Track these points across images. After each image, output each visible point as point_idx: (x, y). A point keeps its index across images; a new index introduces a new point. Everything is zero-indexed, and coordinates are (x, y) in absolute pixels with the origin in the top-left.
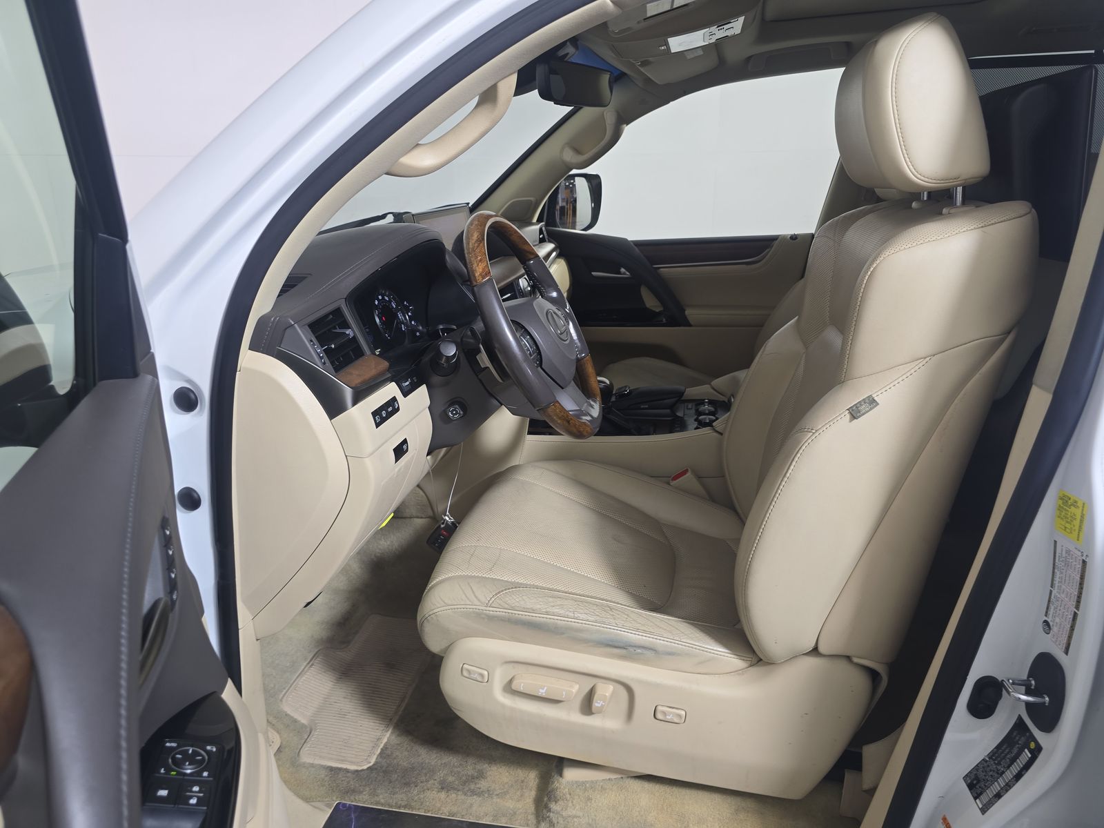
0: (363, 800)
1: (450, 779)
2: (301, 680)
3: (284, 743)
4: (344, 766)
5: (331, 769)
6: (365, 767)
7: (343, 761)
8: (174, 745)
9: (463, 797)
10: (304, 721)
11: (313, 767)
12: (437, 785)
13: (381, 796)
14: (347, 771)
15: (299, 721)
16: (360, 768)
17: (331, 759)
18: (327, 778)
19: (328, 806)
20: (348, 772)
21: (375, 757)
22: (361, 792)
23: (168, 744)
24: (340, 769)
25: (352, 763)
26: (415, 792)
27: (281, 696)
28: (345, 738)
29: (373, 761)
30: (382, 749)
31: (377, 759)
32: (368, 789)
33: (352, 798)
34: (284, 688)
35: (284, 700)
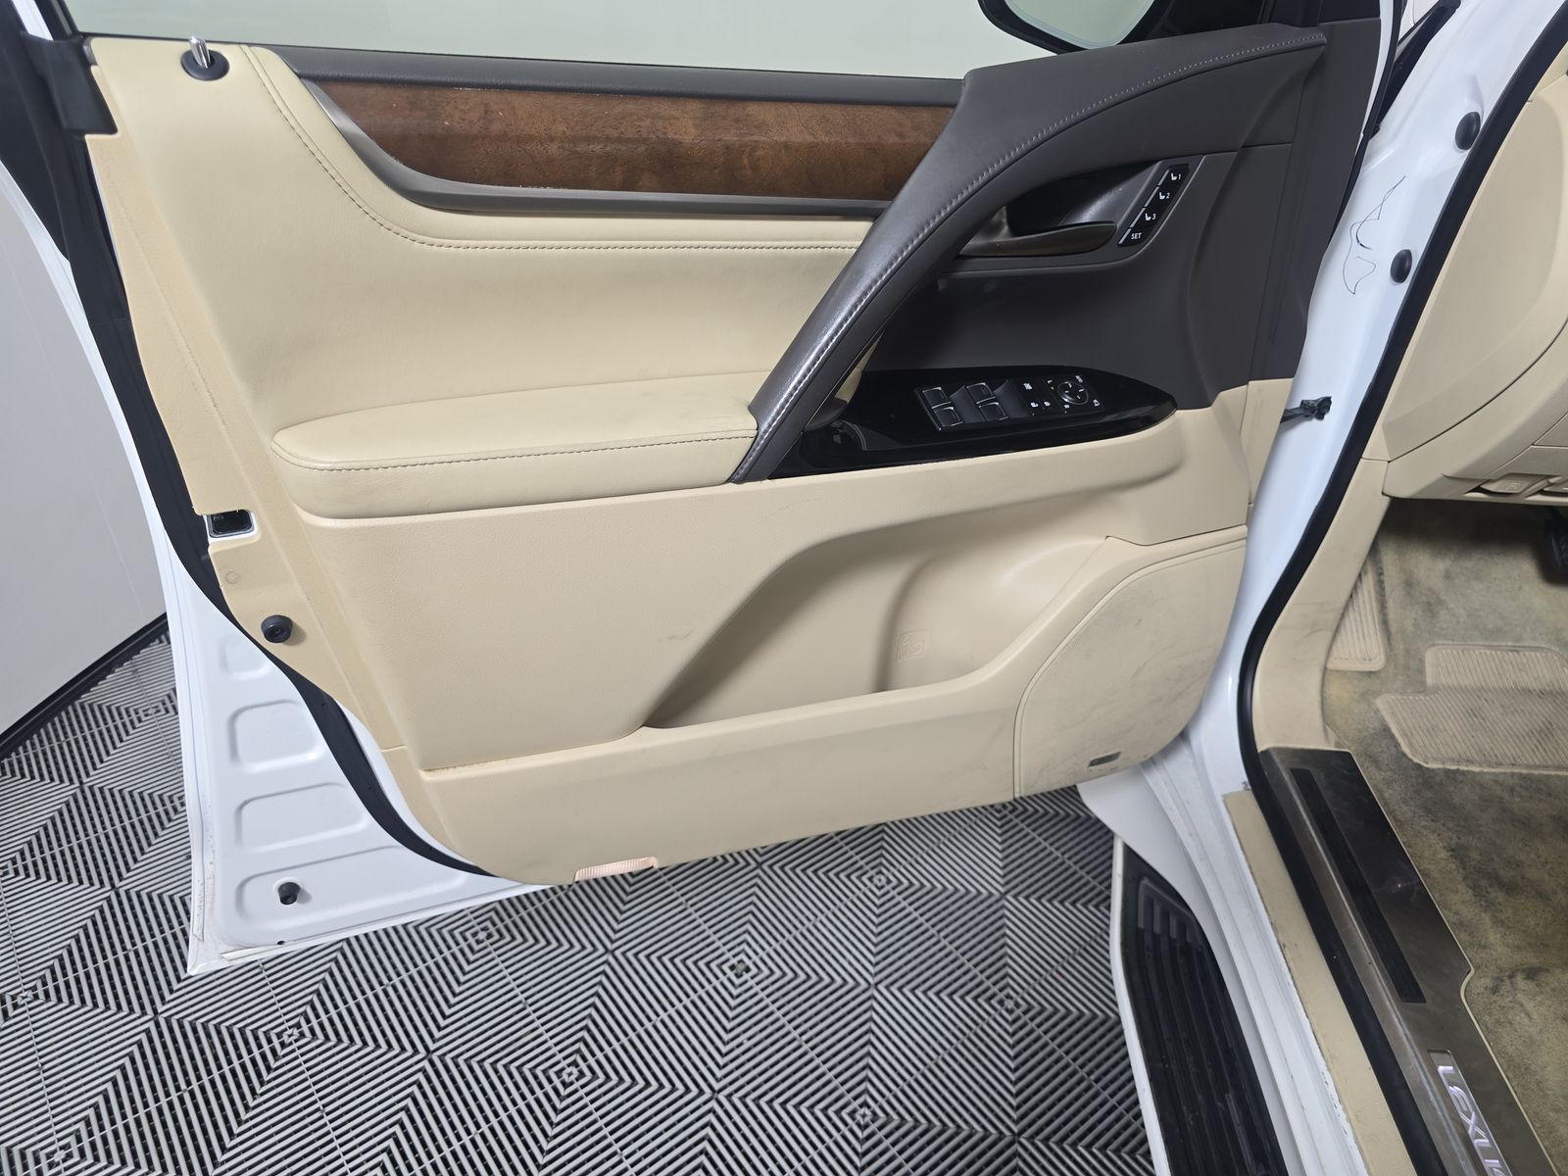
0: (1371, 777)
1: (1474, 855)
2: (1483, 651)
3: (1383, 675)
4: (1400, 740)
5: (1386, 730)
6: (1416, 760)
7: (1406, 735)
8: (1080, 380)
9: (1460, 878)
10: (1430, 681)
11: (1375, 713)
12: (1453, 842)
13: (1390, 791)
14: (1397, 745)
15: (1425, 677)
16: (1410, 756)
17: (1398, 723)
18: (1372, 731)
19: (1337, 744)
20: (1395, 746)
21: (1441, 766)
22: (1380, 770)
23: (1078, 377)
24: (1393, 737)
25: (1411, 745)
26: (1424, 823)
27: (1441, 642)
28: (1441, 726)
29: (1432, 765)
30: (1458, 770)
31: (1439, 769)
32: (1390, 773)
33: (1366, 764)
34: (1453, 640)
35: (1436, 648)
